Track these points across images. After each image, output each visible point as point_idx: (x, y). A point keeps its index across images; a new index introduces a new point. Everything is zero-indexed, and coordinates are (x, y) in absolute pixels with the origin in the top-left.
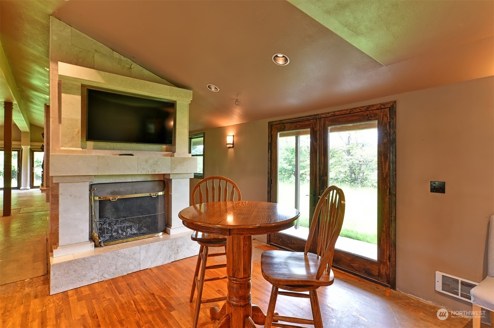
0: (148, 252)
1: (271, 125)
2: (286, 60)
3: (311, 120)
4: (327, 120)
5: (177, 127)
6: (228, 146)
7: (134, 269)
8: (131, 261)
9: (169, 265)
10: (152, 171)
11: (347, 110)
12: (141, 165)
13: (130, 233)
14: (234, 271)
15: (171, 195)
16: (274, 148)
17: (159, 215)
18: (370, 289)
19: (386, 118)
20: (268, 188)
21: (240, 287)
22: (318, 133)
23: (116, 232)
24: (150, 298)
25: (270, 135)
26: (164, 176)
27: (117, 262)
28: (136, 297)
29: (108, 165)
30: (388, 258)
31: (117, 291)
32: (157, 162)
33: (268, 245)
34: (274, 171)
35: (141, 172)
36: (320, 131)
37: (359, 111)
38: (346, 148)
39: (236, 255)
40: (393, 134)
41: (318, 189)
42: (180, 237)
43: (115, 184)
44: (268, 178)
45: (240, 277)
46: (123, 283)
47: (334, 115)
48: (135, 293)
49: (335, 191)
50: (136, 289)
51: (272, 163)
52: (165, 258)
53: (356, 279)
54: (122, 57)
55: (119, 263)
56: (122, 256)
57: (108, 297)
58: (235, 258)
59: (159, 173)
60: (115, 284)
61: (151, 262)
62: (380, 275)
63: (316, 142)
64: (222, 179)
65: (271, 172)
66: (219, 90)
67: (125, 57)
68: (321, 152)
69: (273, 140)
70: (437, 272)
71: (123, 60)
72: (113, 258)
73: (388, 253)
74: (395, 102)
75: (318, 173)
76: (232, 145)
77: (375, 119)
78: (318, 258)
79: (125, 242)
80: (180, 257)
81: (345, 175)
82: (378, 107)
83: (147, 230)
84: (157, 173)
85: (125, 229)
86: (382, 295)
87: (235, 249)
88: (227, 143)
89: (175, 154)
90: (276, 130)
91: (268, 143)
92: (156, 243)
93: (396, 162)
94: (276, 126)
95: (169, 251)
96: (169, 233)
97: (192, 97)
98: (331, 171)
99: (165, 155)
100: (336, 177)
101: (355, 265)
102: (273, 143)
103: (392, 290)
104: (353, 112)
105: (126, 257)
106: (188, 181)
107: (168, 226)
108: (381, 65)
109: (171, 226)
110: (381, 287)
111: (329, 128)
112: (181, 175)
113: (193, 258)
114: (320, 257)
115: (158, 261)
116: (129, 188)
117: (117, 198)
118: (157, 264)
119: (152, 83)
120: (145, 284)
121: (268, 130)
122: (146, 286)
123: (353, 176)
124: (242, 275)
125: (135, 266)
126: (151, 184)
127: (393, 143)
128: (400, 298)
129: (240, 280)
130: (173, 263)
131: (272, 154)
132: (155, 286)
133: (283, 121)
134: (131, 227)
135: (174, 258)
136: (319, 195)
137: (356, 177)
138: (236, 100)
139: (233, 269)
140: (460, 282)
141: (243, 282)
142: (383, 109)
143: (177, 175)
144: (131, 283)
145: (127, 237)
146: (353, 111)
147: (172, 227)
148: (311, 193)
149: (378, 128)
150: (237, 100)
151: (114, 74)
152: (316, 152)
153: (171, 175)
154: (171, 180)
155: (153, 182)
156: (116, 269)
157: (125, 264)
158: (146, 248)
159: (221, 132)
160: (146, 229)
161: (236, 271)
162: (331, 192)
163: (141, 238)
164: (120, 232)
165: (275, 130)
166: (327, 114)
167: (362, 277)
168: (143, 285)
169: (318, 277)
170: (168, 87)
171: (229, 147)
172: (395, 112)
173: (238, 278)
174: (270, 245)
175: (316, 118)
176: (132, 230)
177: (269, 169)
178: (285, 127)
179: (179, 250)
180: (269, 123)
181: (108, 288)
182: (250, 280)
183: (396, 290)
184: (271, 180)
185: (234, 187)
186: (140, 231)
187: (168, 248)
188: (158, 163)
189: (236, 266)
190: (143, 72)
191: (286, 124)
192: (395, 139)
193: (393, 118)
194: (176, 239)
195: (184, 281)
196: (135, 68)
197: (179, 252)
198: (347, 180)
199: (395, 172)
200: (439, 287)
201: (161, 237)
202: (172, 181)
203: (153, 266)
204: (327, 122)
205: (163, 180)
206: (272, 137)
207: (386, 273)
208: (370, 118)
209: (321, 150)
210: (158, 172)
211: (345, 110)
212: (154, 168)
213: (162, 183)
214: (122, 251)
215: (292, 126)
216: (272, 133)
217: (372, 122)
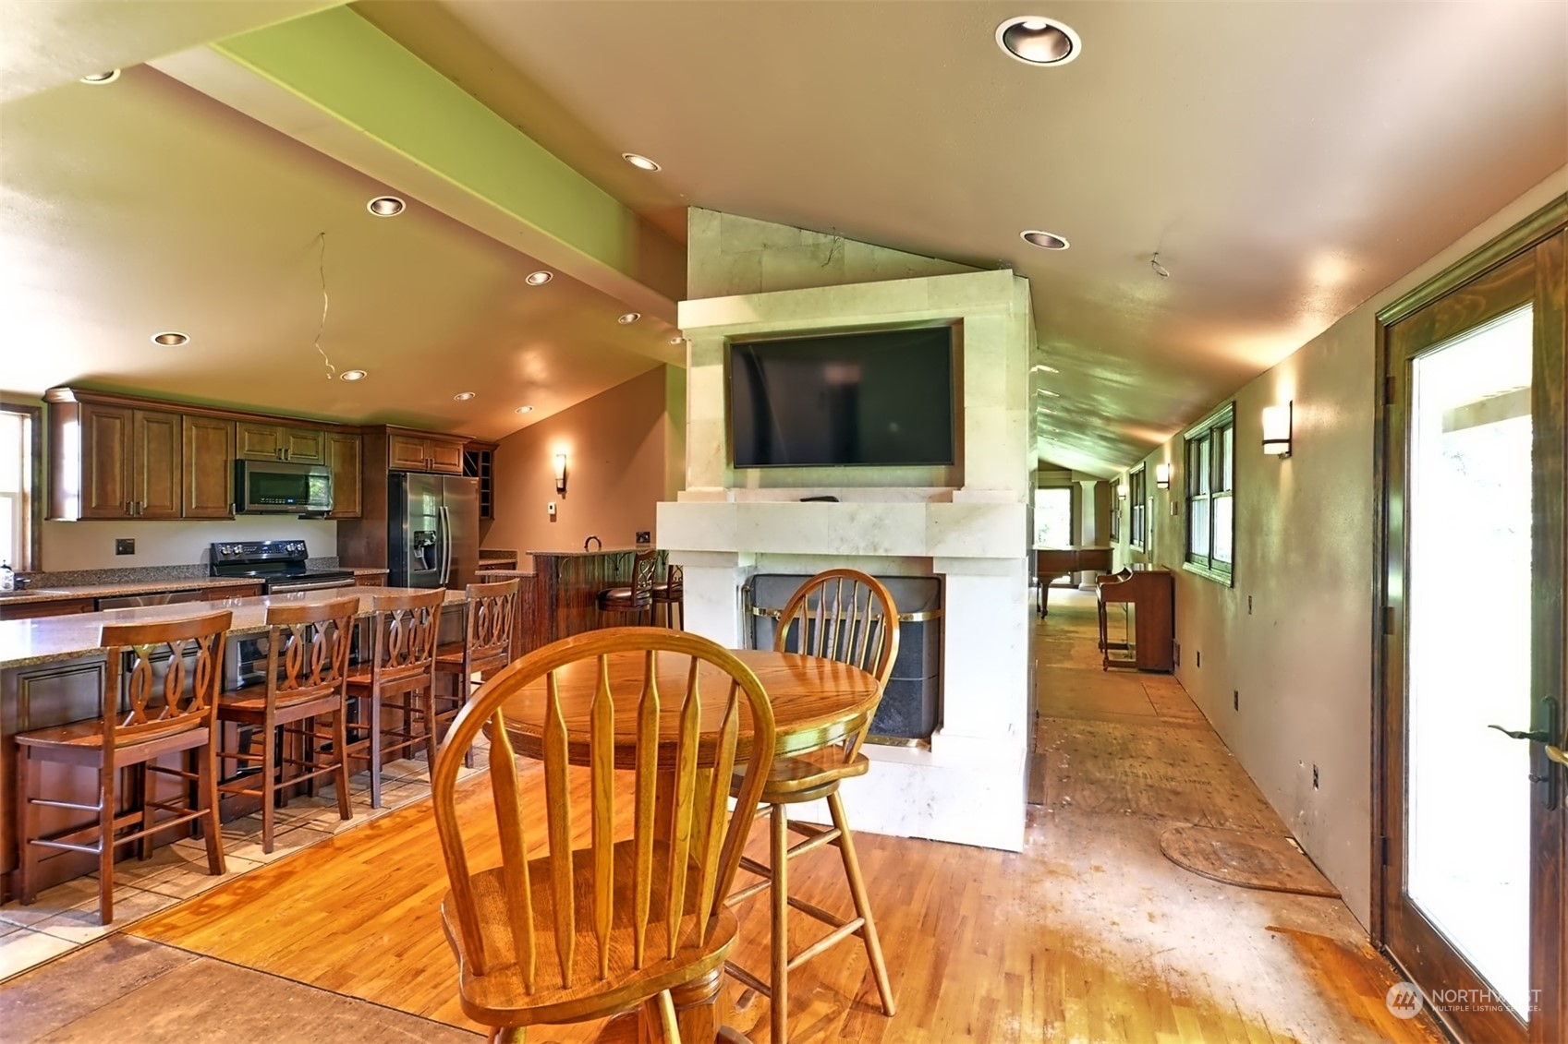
1: (1386, 328)
10: (867, 546)
12: (838, 529)
16: (1397, 443)
17: (924, 685)
32: (881, 520)
35: (837, 549)
59: (889, 555)
76: (1286, 446)
84: (881, 553)
88: (1266, 438)
89: (956, 492)
90: (1404, 349)
94: (1402, 325)
109: (943, 726)
135: (919, 829)
138: (1152, 259)
150: (1156, 257)
155: (906, 580)
165: (1401, 349)
170: (924, 281)
178: (1433, 323)
180: (1377, 315)
188: (886, 522)
190: (874, 260)
191: (1436, 307)
201: (915, 752)
202: (946, 582)
206: (1391, 392)
210: (886, 551)
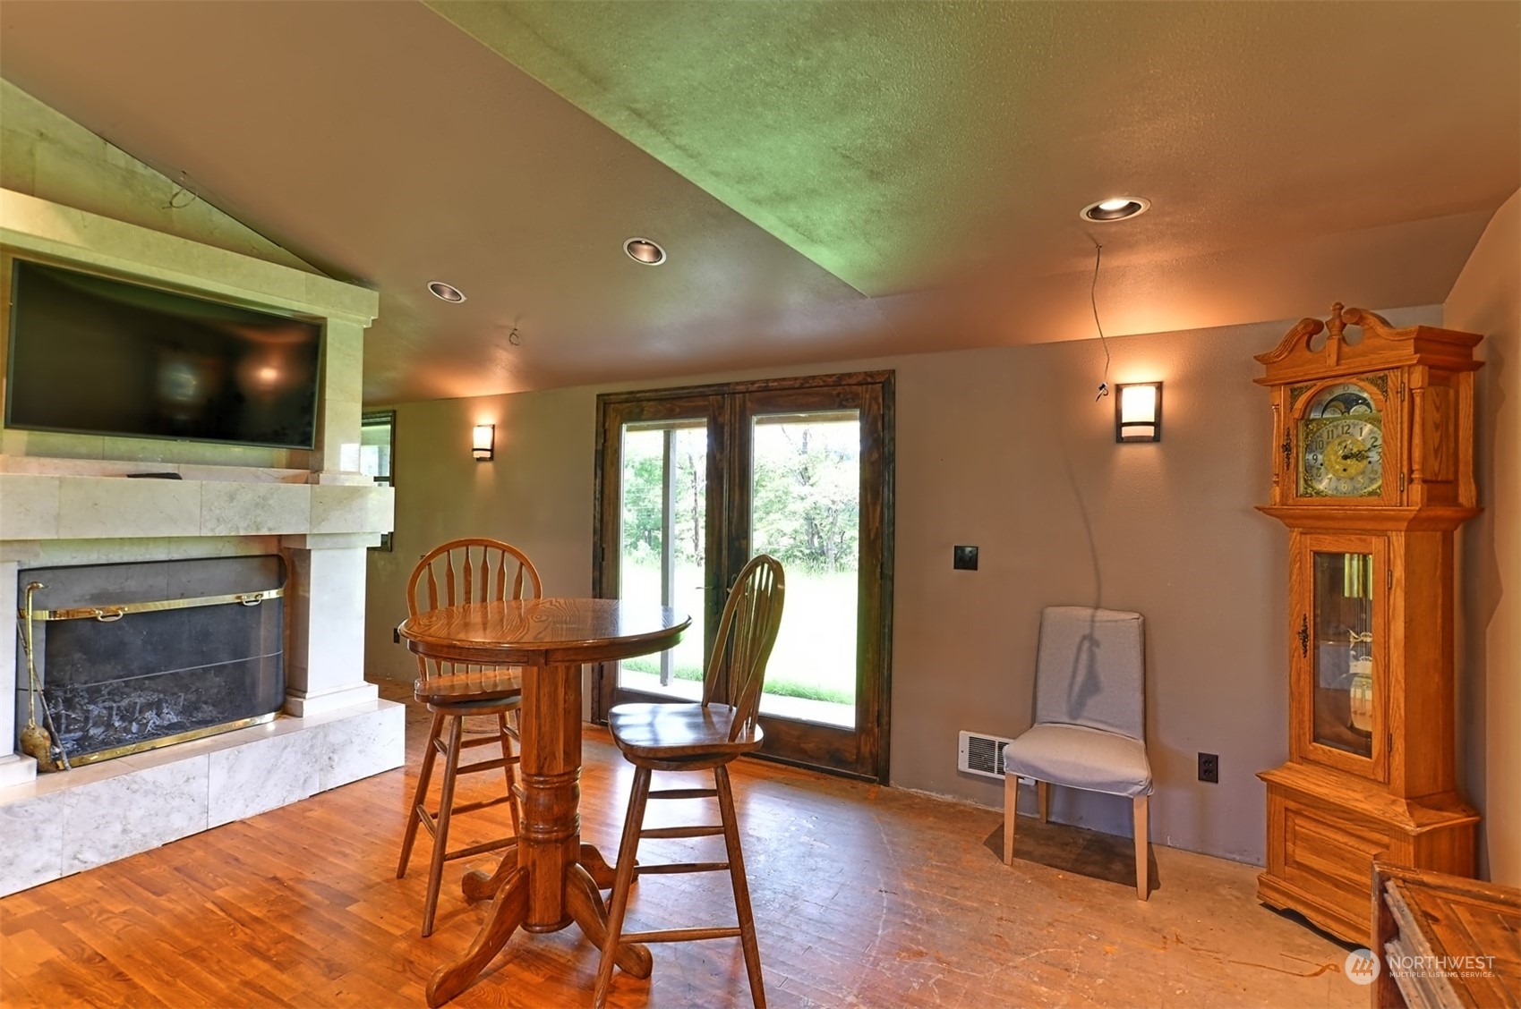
0: (235, 771)
1: (604, 404)
2: (657, 254)
3: (711, 397)
4: (750, 400)
5: (327, 397)
6: (477, 454)
7: (188, 826)
8: (176, 802)
9: (305, 804)
10: (248, 526)
11: (796, 379)
12: (213, 508)
13: (157, 723)
14: (542, 759)
15: (306, 601)
16: (612, 464)
17: (261, 662)
18: (838, 792)
19: (876, 407)
20: (593, 572)
21: (556, 796)
22: (727, 429)
23: (103, 723)
24: (270, 888)
25: (601, 430)
26: (279, 542)
27: (130, 810)
28: (220, 893)
29: (96, 507)
30: (875, 719)
31: (145, 889)
32: (265, 499)
33: (595, 726)
34: (610, 526)
35: (213, 530)
36: (731, 424)
37: (822, 383)
38: (797, 462)
39: (547, 721)
40: (889, 442)
41: (725, 570)
42: (340, 721)
43: (110, 567)
44: (594, 544)
45: (556, 773)
46: (160, 868)
47: (766, 389)
48: (212, 884)
49: (766, 566)
50: (211, 875)
51: (606, 506)
52: (291, 786)
53: (811, 776)
54: (139, 167)
55: (135, 814)
56: (146, 792)
57: (119, 908)
58: (543, 729)
59: (271, 533)
60: (127, 875)
61: (245, 800)
62: (859, 759)
63: (722, 453)
64: (491, 546)
65: (601, 530)
66: (464, 299)
67: (147, 164)
68: (732, 478)
69: (609, 443)
70: (962, 732)
71: (143, 175)
72: (114, 798)
73: (876, 708)
74: (893, 372)
75: (725, 531)
76: (489, 453)
77: (855, 407)
78: (731, 710)
79: (147, 748)
80: (340, 777)
81: (795, 539)
82: (860, 378)
83: (214, 712)
84: (264, 532)
85: (137, 715)
86: (864, 800)
87: (544, 708)
88: (475, 447)
89: (321, 475)
90: (619, 418)
91: (596, 451)
92: (260, 742)
93: (894, 503)
94: (617, 405)
95: (305, 763)
96: (297, 713)
97: (377, 311)
98: (755, 530)
99: (285, 480)
100: (770, 547)
101: (810, 746)
102: (609, 451)
103: (882, 786)
104: (807, 385)
105: (159, 793)
106: (362, 555)
107: (295, 692)
108: (862, 296)
109: (306, 692)
110: (860, 785)
111: (755, 419)
112: (341, 539)
113: (378, 780)
114: (734, 708)
115: (267, 796)
116: (159, 580)
117: (121, 613)
118: (263, 806)
119: (248, 258)
120: (237, 860)
121: (597, 417)
122: (244, 864)
123: (816, 541)
124: (560, 766)
125: (191, 818)
126: (236, 565)
127: (889, 463)
128: (896, 799)
129: (555, 780)
130: (316, 799)
131: (606, 482)
132: (277, 861)
133: (638, 395)
134: (157, 706)
135: (320, 784)
136: (728, 587)
137: (823, 546)
138: (511, 331)
139: (539, 756)
140: (997, 744)
141: (562, 785)
142: (870, 386)
143: (327, 539)
144: (187, 864)
145: (144, 736)
146: (808, 382)
147: (308, 696)
148: (707, 583)
149: (861, 421)
150: (516, 332)
151: (119, 222)
152: (722, 477)
153: (308, 539)
154: (306, 554)
156: (124, 831)
157: (157, 815)
158: (228, 758)
159: (454, 413)
160: (211, 708)
161: (545, 759)
162: (759, 570)
163: (204, 735)
164: (117, 724)
165: (616, 417)
166: (750, 386)
167: (823, 771)
168: (234, 862)
169: (733, 736)
170: (302, 274)
171: (480, 459)
172: (894, 393)
173: (552, 776)
174: (599, 727)
175: (722, 390)
176: (162, 713)
177: (597, 521)
178: (642, 410)
179: (336, 757)
180: (598, 396)
181: (105, 887)
182: (577, 779)
183: (889, 786)
184: (603, 549)
185: (522, 564)
186: (191, 716)
187: (299, 756)
188: (271, 502)
189: (545, 748)
190: (211, 221)
191: (645, 404)
192: (893, 454)
193: (889, 409)
194: (324, 728)
195: (366, 834)
196: (188, 207)
197: (334, 764)
198: (800, 554)
199: (892, 529)
200: (963, 765)
201: (271, 727)
202: (310, 557)
203: (249, 813)
204: (749, 404)
205: (275, 552)
206: (608, 436)
207: (871, 752)
208: (844, 403)
209: (734, 473)
210: (270, 529)
211: (790, 379)
212: (256, 517)
213: (273, 564)
214: (146, 774)
215: (660, 407)
216: (607, 425)
217: (848, 412)
